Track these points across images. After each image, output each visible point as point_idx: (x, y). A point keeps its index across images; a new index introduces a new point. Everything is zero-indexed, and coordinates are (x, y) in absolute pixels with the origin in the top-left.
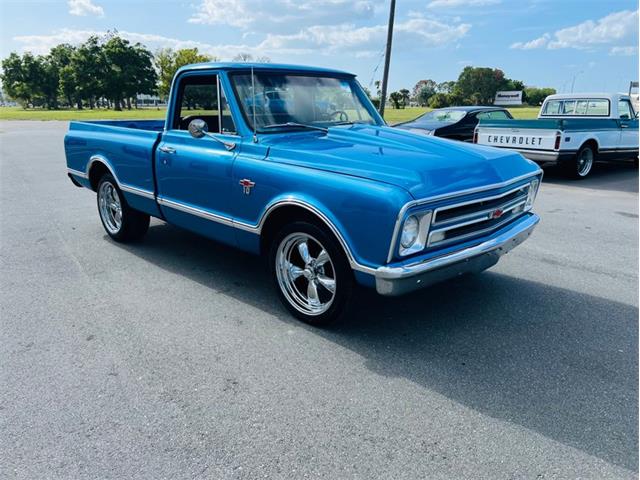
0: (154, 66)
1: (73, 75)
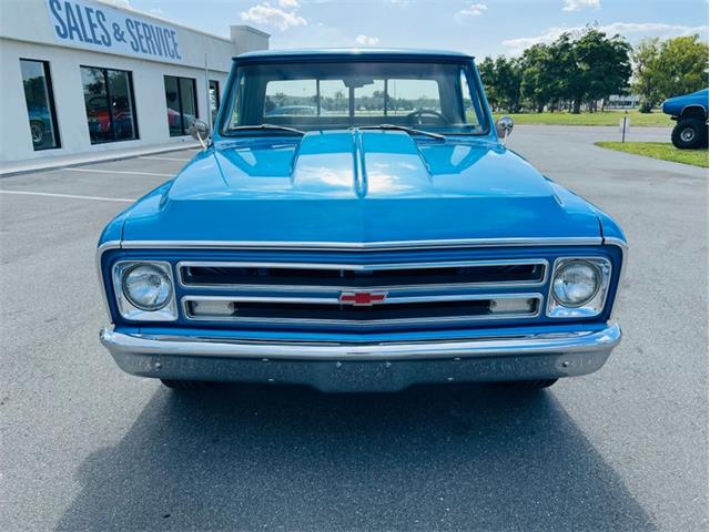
0: (631, 61)
1: (536, 76)
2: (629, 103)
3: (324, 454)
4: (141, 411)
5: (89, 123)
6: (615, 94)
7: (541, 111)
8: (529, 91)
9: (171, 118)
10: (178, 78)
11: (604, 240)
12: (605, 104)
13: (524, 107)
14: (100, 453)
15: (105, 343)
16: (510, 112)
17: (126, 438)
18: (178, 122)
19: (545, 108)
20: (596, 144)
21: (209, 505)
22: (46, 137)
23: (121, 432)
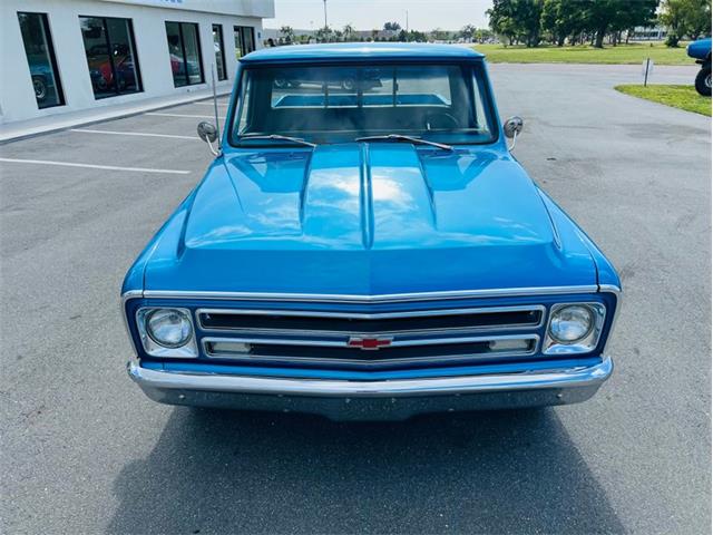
1: (558, 6)
2: (655, 34)
3: (335, 468)
4: (166, 421)
5: (91, 76)
6: (641, 25)
7: (561, 44)
8: (550, 23)
9: (175, 65)
10: (180, 24)
11: (599, 288)
12: (629, 35)
13: (544, 39)
14: (133, 466)
15: (132, 376)
16: (529, 46)
17: (156, 450)
18: (182, 69)
19: (566, 40)
20: (616, 89)
21: (234, 520)
22: (49, 92)
23: (150, 443)
